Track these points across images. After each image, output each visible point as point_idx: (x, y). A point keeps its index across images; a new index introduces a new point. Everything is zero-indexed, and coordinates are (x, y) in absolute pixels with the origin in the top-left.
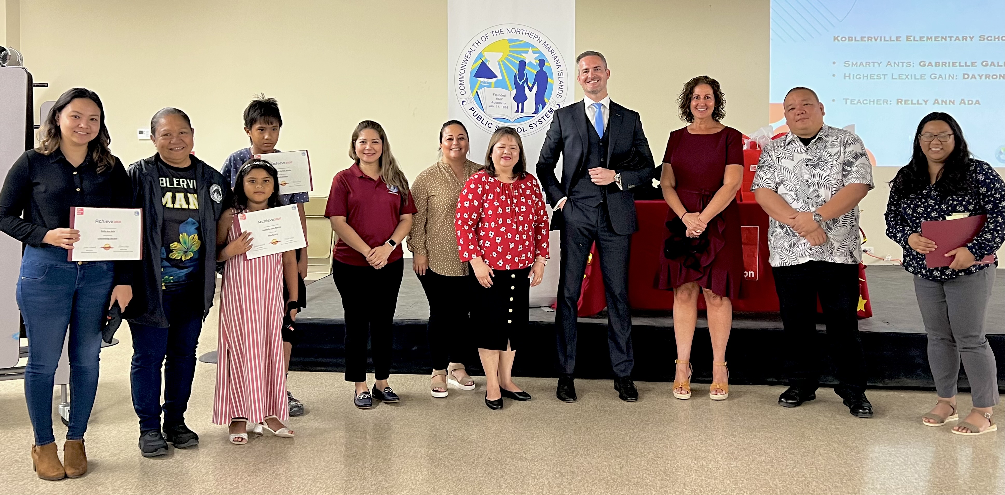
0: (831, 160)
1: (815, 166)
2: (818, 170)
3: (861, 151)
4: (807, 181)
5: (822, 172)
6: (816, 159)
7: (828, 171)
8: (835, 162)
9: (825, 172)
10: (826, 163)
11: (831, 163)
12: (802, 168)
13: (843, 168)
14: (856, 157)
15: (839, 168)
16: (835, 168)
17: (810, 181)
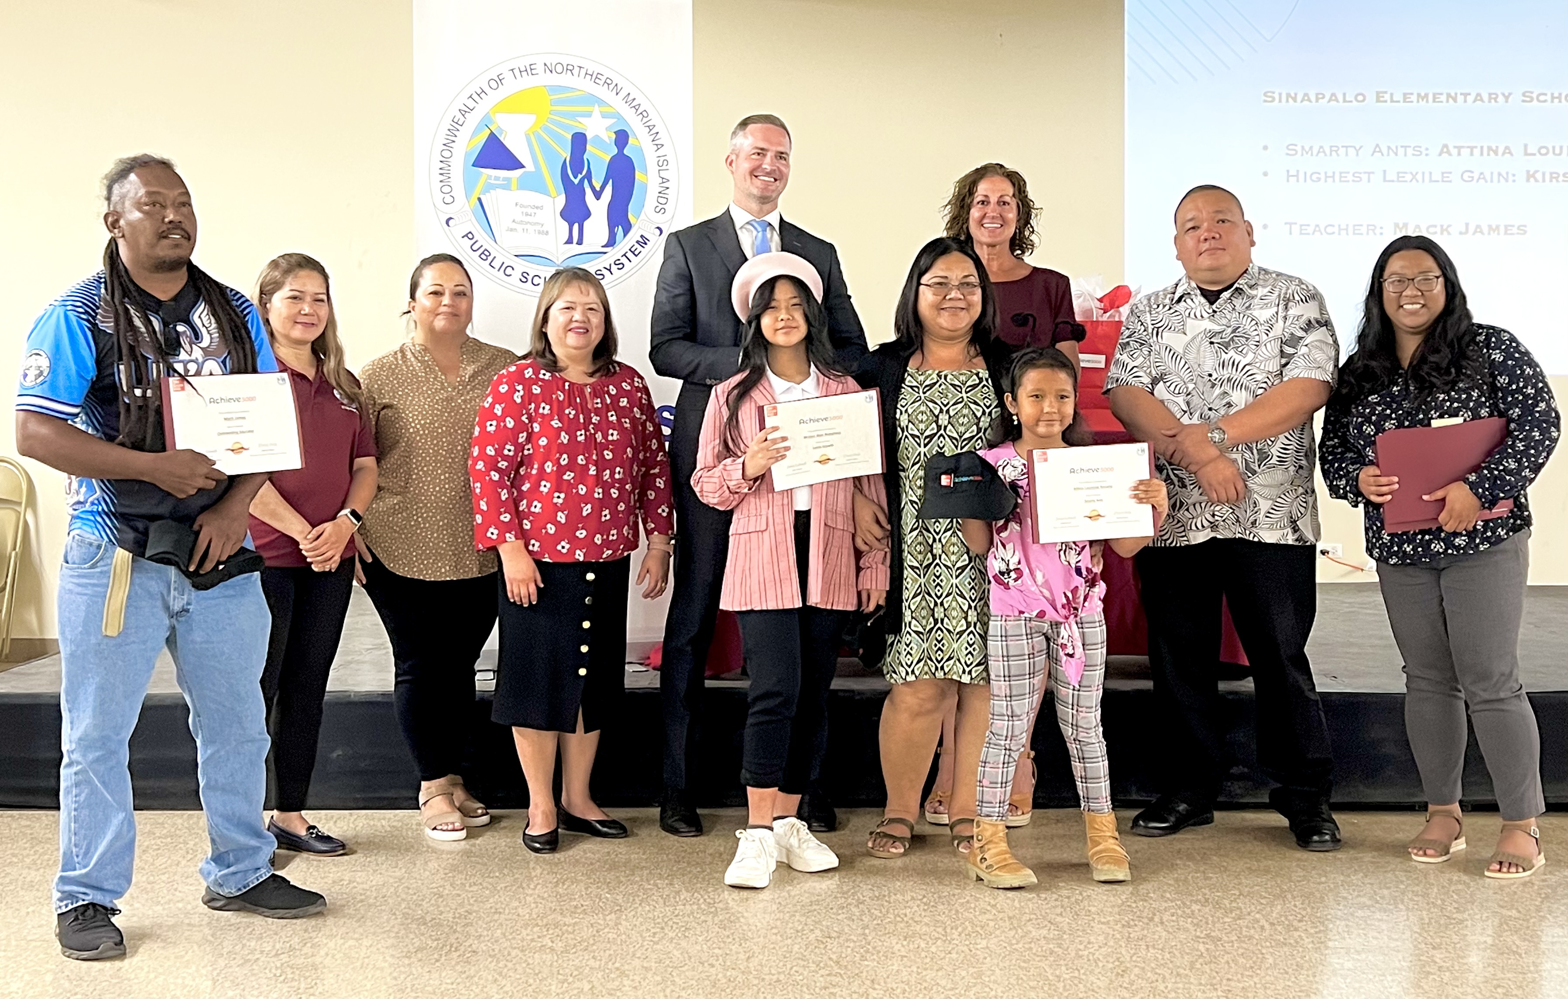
0: (1256, 333)
1: (1226, 345)
2: (1232, 353)
3: (1318, 316)
4: (1210, 375)
5: (1238, 358)
6: (1230, 330)
7: (1250, 356)
8: (1265, 336)
9: (1245, 356)
10: (1247, 339)
11: (1257, 339)
12: (1202, 349)
13: (1282, 351)
14: (1309, 326)
15: (1273, 348)
16: (1263, 348)
17: (1215, 376)
